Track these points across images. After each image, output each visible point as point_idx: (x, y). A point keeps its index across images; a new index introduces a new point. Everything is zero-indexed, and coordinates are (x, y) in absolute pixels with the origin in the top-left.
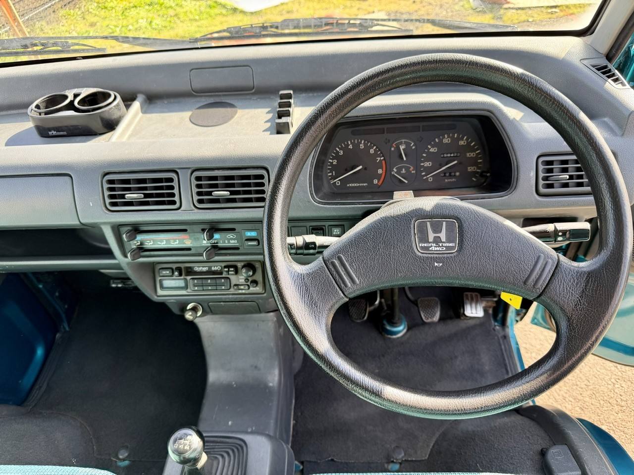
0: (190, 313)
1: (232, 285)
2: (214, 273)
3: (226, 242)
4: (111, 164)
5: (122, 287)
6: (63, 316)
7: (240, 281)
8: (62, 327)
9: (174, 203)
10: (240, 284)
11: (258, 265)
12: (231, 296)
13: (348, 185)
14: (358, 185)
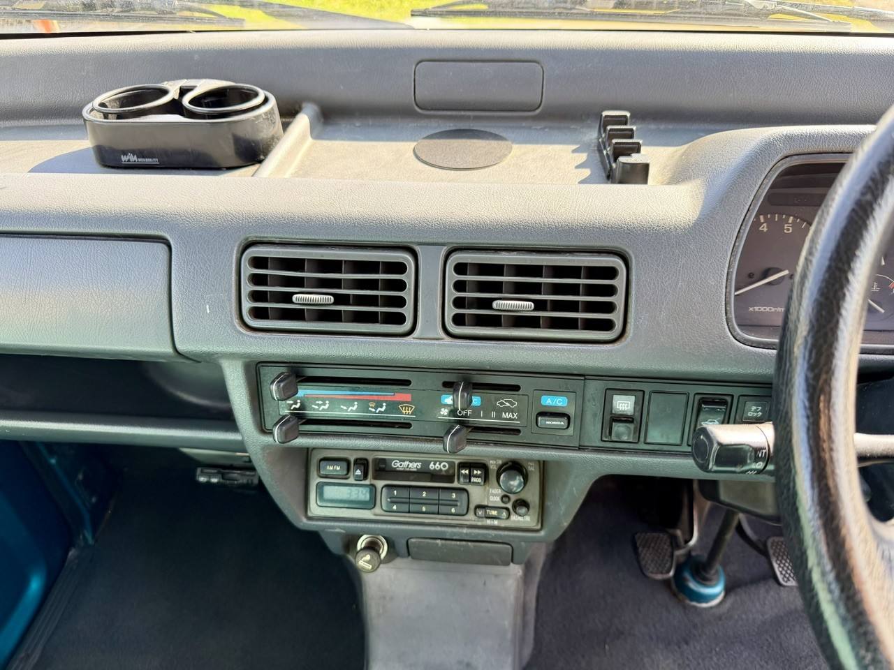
0: (368, 557)
1: (472, 506)
2: (435, 476)
3: (494, 414)
4: (263, 222)
5: (218, 483)
6: (87, 517)
7: (492, 498)
8: (81, 537)
9: (400, 319)
10: (490, 505)
11: (532, 469)
12: (465, 531)
13: (751, 309)
14: (773, 310)
